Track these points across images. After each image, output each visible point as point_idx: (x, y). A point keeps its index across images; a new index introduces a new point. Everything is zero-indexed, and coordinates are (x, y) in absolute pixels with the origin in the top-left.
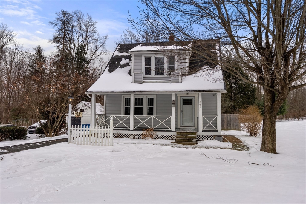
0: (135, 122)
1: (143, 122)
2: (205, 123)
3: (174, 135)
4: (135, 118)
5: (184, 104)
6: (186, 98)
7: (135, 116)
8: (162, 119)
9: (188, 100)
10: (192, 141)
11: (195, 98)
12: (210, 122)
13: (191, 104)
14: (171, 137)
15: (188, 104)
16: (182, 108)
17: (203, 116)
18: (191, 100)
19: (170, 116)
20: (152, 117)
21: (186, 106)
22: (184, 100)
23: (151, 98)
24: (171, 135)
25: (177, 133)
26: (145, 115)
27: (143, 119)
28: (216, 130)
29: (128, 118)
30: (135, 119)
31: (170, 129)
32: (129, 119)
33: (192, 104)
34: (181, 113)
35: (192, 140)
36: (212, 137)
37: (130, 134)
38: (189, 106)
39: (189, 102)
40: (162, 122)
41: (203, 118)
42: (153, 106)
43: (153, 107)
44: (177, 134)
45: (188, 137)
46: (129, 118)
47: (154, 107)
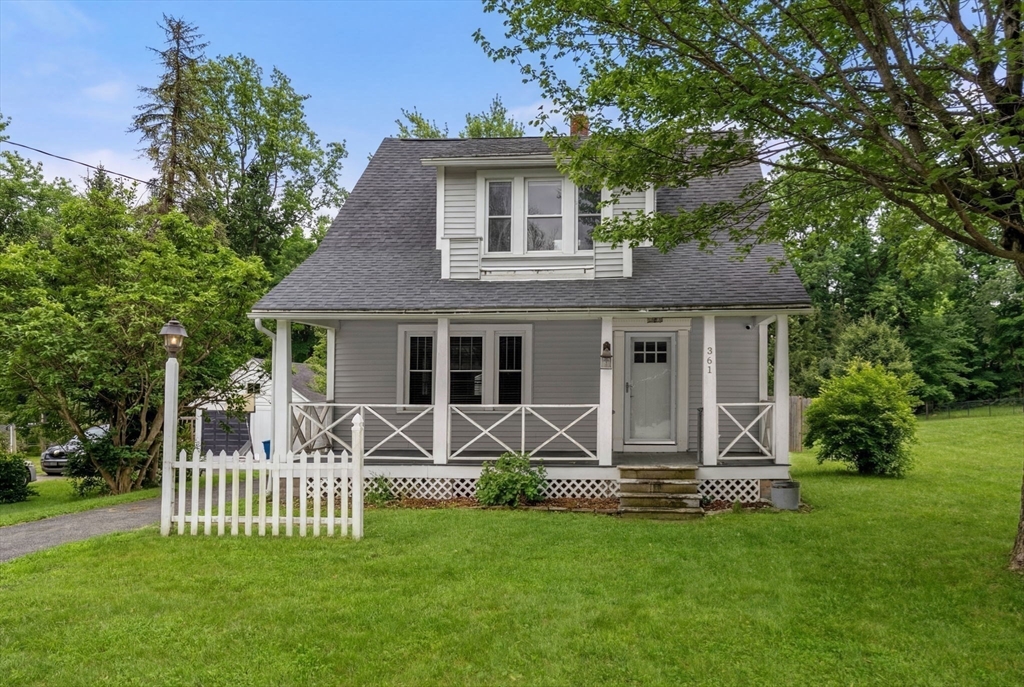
0: (452, 431)
1: (486, 432)
2: (726, 431)
3: (608, 482)
4: (453, 414)
5: (638, 359)
6: (645, 338)
7: (454, 406)
8: (561, 418)
9: (650, 346)
10: (684, 506)
11: (677, 337)
12: (745, 427)
13: (662, 359)
14: (598, 486)
15: (650, 359)
16: (628, 376)
17: (721, 405)
18: (663, 346)
19: (595, 406)
20: (520, 410)
21: (645, 366)
22: (638, 346)
23: (511, 339)
24: (598, 482)
25: (624, 473)
26: (490, 403)
27: (486, 418)
28: (769, 457)
29: (427, 414)
30: (452, 420)
31: (593, 458)
32: (429, 417)
33: (665, 361)
34: (628, 395)
35: (685, 501)
36: (753, 483)
37: (433, 480)
38: (656, 365)
39: (656, 352)
40: (561, 427)
41: (721, 414)
42: (520, 368)
43: (520, 373)
44: (622, 477)
45: (664, 487)
46: (431, 414)
47: (522, 371)
